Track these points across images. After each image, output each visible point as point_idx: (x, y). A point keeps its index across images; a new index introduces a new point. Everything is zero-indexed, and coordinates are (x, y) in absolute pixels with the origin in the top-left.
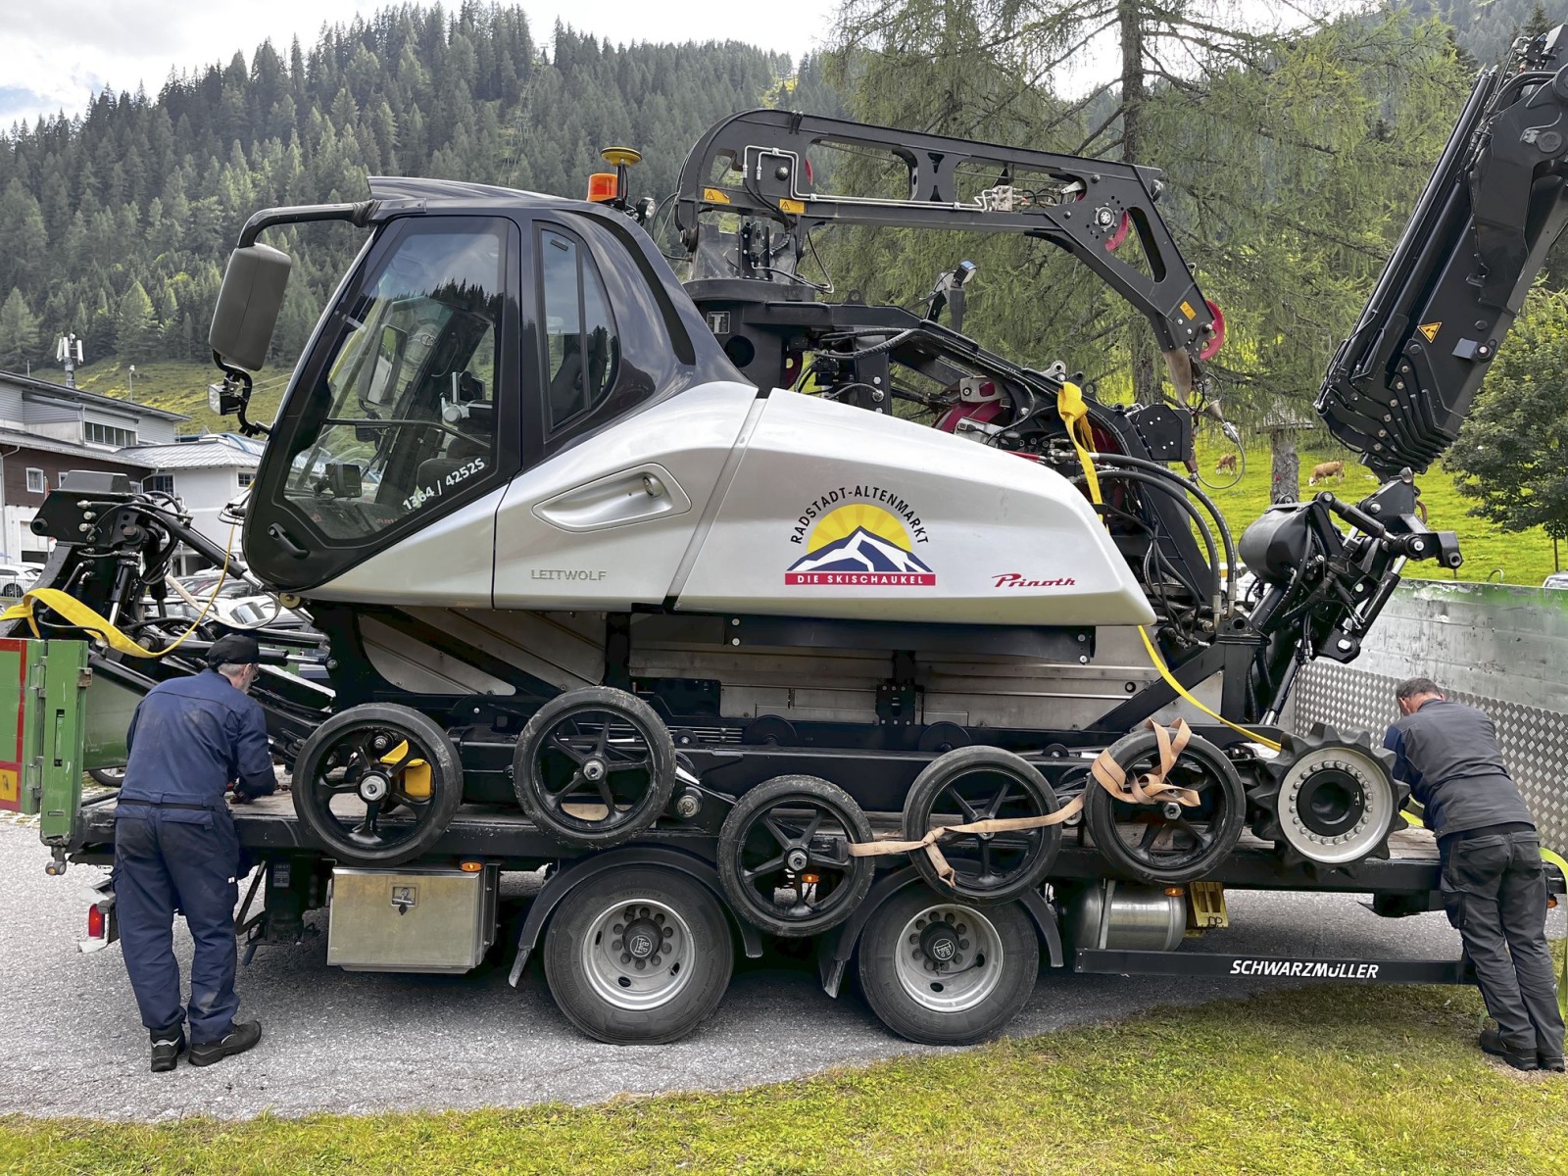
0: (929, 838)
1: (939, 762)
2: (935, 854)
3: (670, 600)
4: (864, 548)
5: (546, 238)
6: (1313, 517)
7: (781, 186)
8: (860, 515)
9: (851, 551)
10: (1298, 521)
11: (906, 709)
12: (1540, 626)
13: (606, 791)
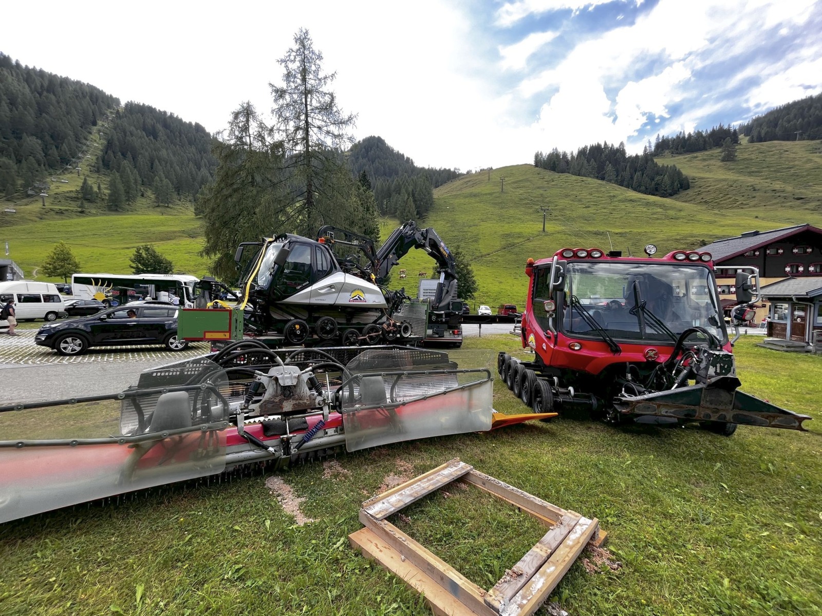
0: (367, 336)
1: (366, 326)
3: (334, 304)
8: (358, 292)
9: (357, 297)
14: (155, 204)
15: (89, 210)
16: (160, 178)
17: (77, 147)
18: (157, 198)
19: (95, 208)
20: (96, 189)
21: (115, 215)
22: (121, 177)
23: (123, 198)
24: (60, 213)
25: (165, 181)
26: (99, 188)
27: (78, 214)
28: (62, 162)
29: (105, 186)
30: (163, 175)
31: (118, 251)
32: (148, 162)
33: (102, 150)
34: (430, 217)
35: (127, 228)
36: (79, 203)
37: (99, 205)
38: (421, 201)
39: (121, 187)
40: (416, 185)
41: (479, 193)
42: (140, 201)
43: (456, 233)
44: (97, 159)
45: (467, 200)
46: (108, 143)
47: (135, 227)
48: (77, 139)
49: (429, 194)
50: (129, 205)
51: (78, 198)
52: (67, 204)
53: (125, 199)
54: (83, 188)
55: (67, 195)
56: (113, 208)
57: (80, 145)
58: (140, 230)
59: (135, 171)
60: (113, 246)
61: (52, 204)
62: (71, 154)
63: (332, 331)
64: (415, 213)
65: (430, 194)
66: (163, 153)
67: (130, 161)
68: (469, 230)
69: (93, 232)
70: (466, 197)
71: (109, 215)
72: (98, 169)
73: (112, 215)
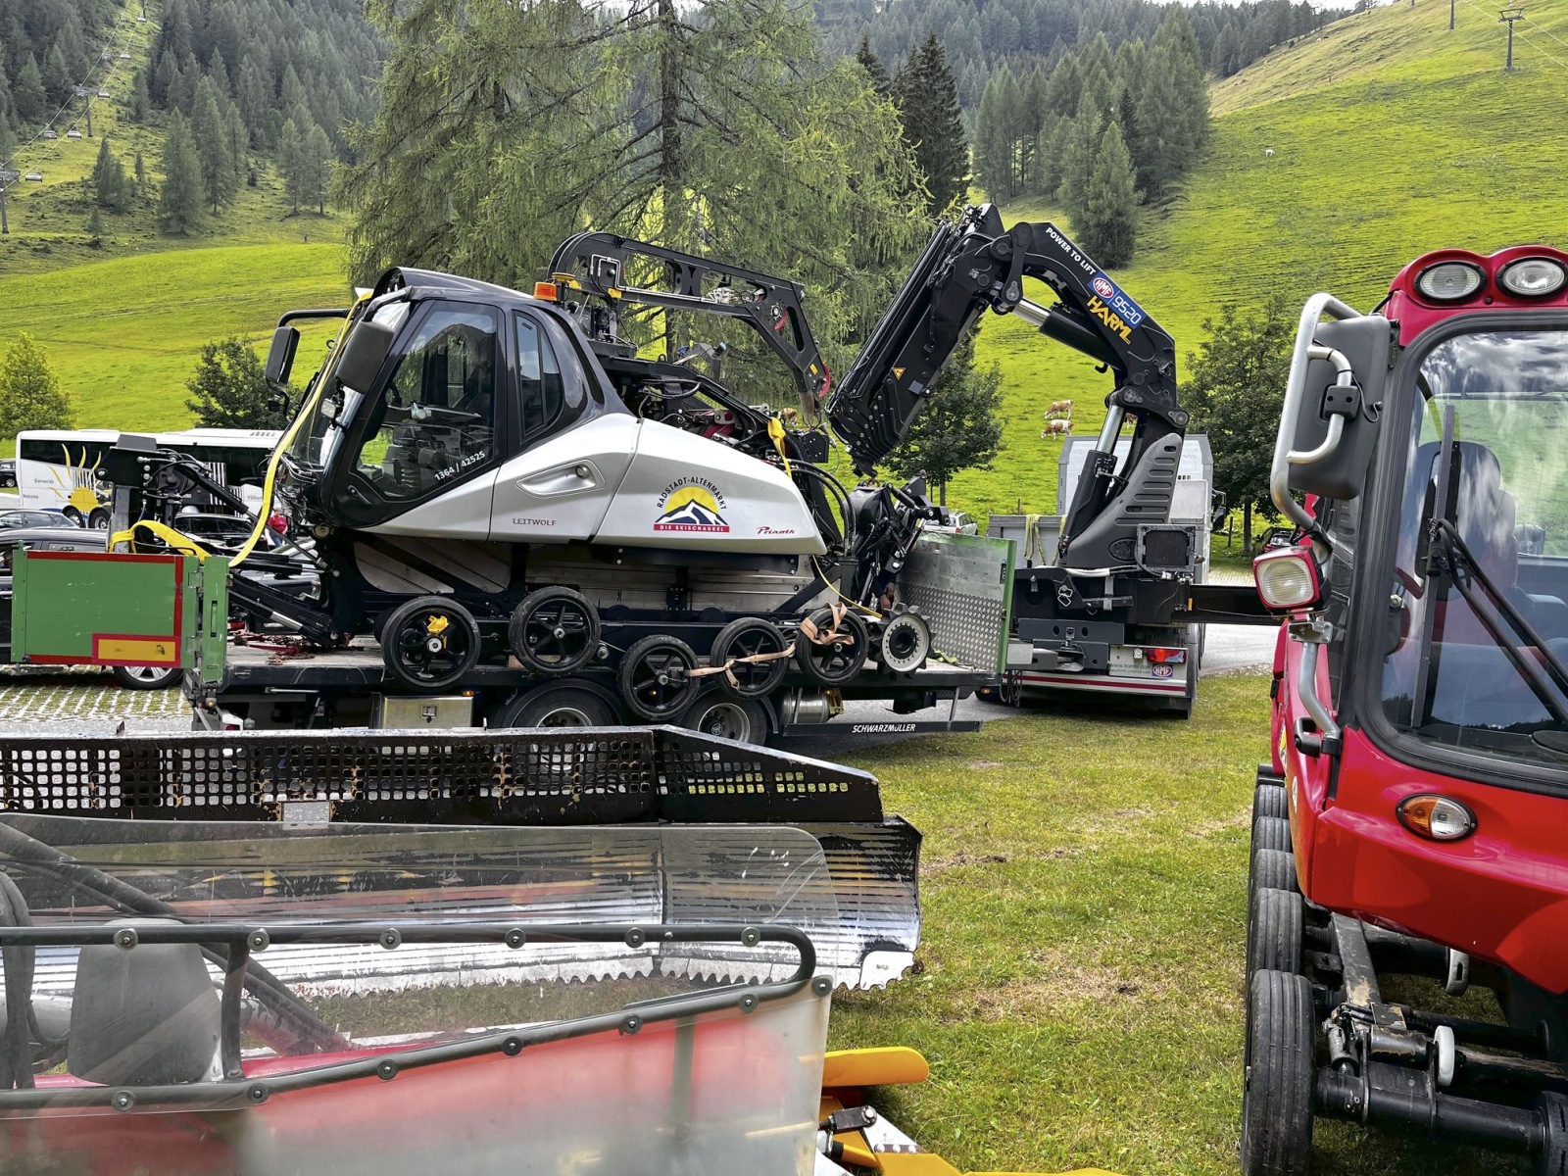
0: (728, 665)
1: (732, 626)
2: (729, 673)
3: (592, 537)
4: (695, 511)
5: (520, 320)
6: (883, 497)
7: (610, 280)
8: (693, 493)
9: (688, 513)
10: (875, 498)
11: (682, 602)
12: (984, 556)
13: (562, 648)
14: (285, 207)
15: (111, 238)
16: (299, 122)
17: (89, 50)
18: (290, 188)
19: (127, 230)
20: (129, 173)
21: (180, 247)
22: (195, 127)
23: (200, 194)
24: (43, 250)
25: (314, 129)
26: (139, 168)
27: (85, 250)
28: (51, 100)
29: (154, 161)
30: (307, 114)
31: (178, 361)
32: (268, 76)
33: (148, 53)
34: (1192, 196)
35: (206, 286)
36: (88, 217)
37: (138, 218)
38: (1159, 132)
39: (193, 160)
40: (1139, 71)
41: (1405, 82)
42: (249, 203)
43: (1296, 252)
44: (136, 80)
45: (1353, 114)
46: (165, 27)
47: (230, 284)
48: (89, 29)
49: (1190, 102)
50: (215, 214)
51: (86, 204)
52: (60, 223)
53: (203, 197)
54: (98, 168)
55: (61, 195)
56: (174, 226)
57: (94, 44)
58: (239, 293)
59: (233, 108)
60: (168, 345)
61: (25, 225)
62: (72, 73)
63: (574, 643)
64: (1131, 183)
65: (1196, 105)
66: (311, 41)
67: (218, 79)
68: (1356, 235)
69: (120, 305)
70: (1346, 103)
71: (161, 249)
72: (138, 111)
73: (172, 248)
